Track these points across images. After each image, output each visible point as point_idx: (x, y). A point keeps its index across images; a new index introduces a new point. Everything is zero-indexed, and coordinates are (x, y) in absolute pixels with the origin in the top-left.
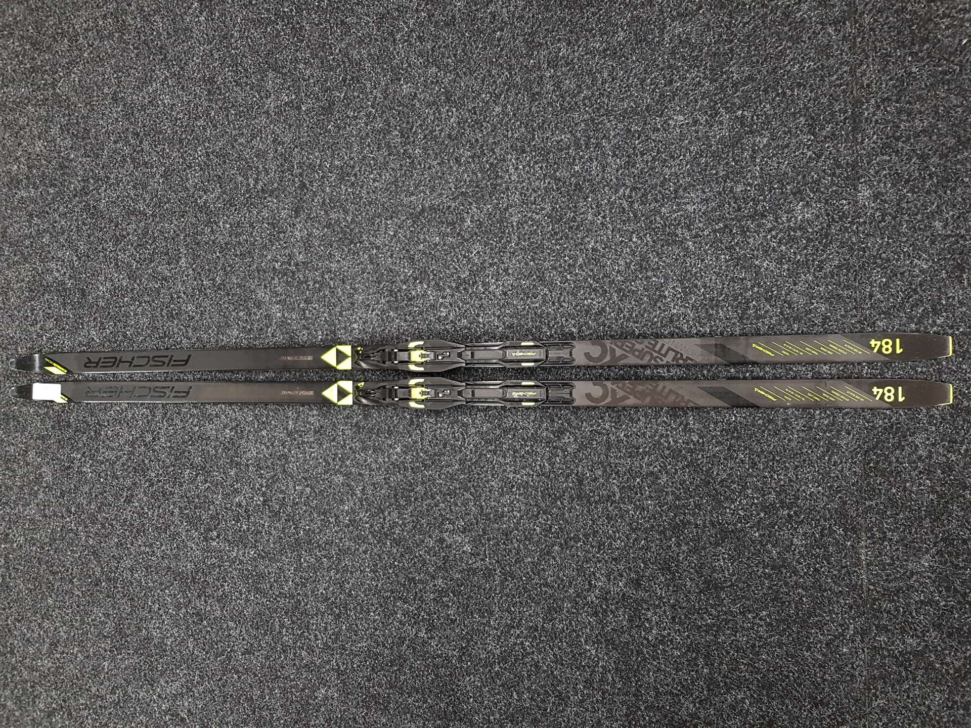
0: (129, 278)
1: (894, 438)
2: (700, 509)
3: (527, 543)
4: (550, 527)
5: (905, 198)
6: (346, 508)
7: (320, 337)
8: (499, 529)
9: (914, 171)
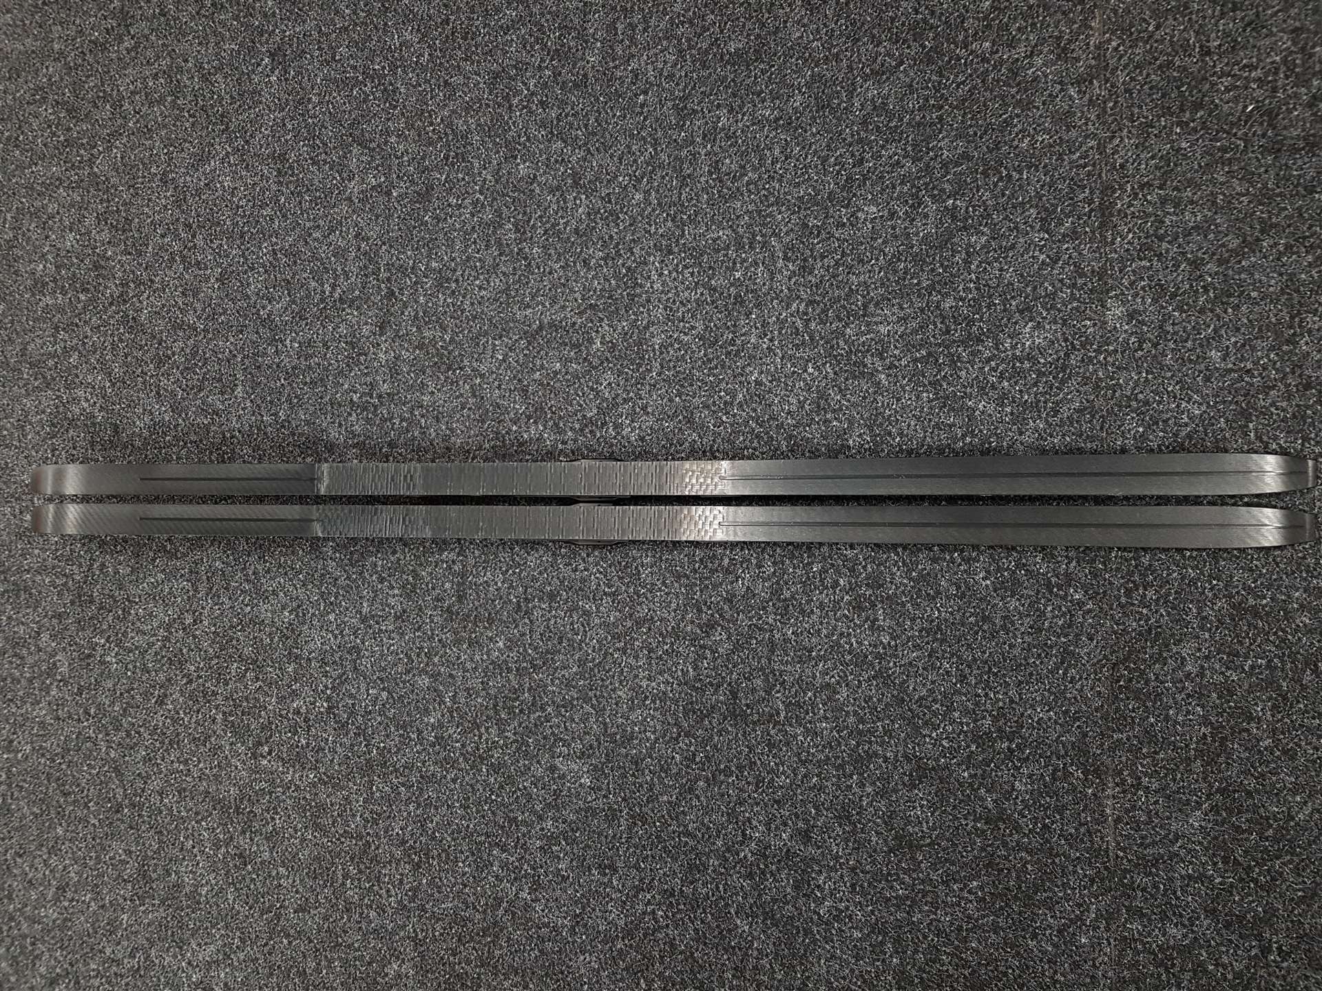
1: (1152, 647)
2: (890, 737)
3: (663, 775)
4: (694, 755)
5: (1170, 318)
8: (627, 755)
9: (1182, 281)
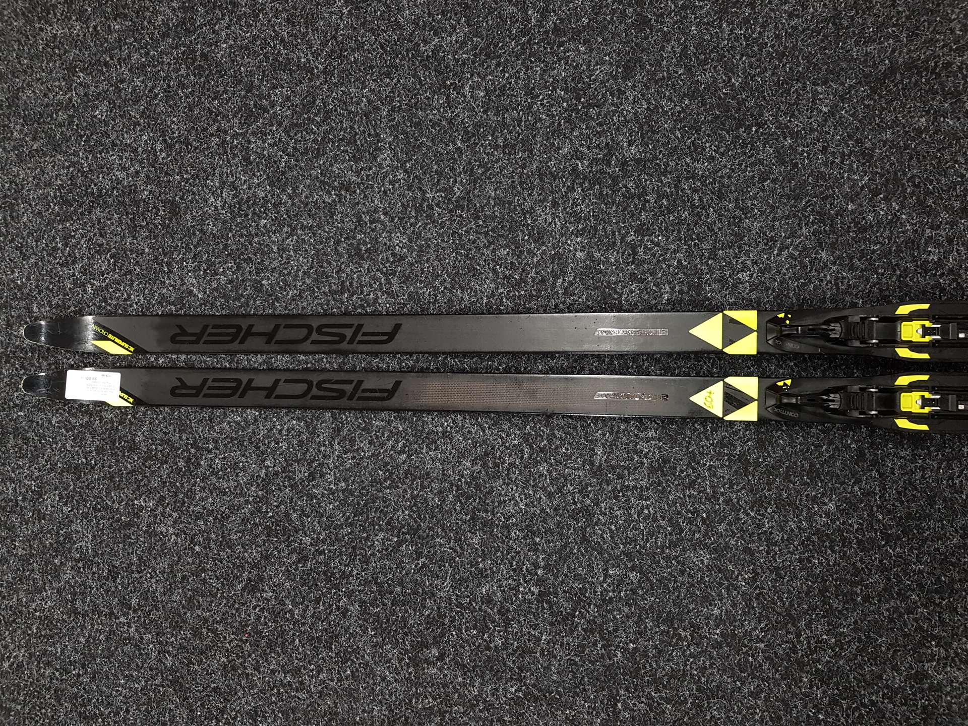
0: (271, 184)
6: (716, 612)
7: (666, 296)
